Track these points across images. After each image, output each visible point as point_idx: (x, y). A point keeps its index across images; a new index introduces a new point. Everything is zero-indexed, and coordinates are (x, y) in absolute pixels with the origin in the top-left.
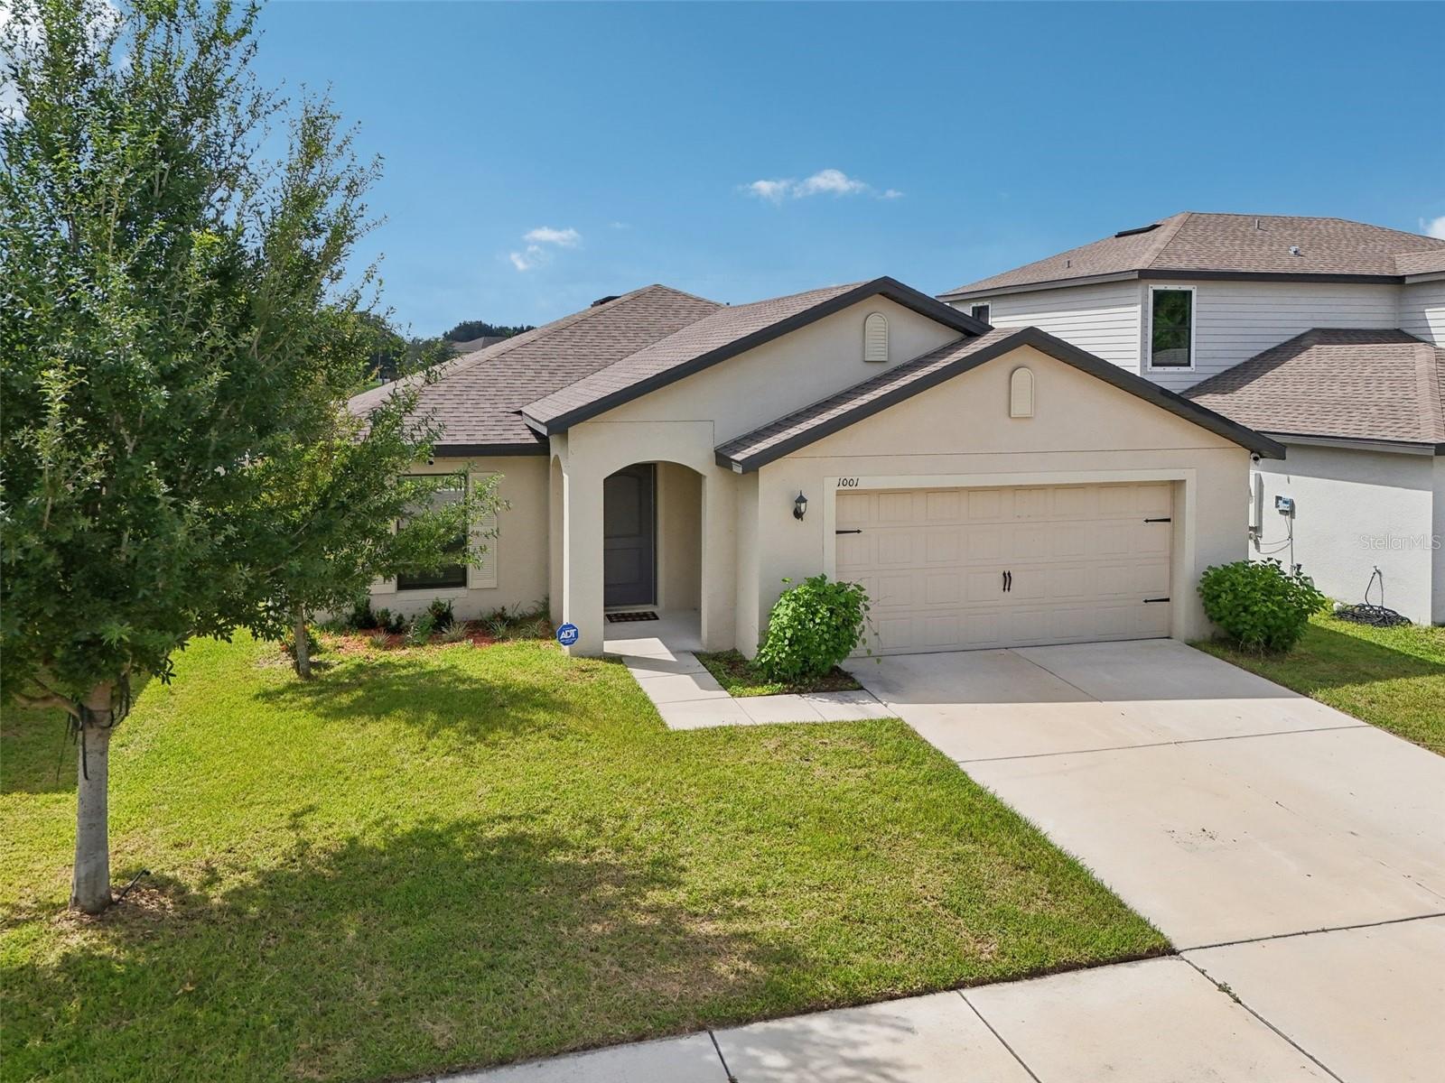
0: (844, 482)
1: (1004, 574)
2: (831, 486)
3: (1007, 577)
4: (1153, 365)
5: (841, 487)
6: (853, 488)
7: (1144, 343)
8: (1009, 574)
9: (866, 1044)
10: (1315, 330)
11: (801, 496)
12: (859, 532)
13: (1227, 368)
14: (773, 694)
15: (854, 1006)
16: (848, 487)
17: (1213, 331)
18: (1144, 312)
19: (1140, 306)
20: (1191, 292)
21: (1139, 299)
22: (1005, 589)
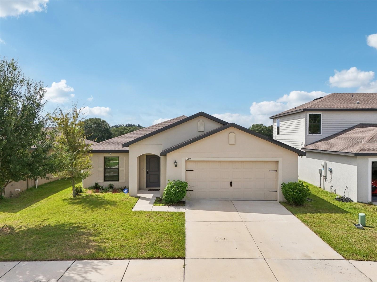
0: (187, 159)
1: (230, 182)
2: (184, 160)
3: (231, 183)
4: (309, 134)
5: (186, 160)
6: (189, 160)
7: (306, 128)
8: (232, 182)
9: (100, 266)
10: (360, 124)
11: (176, 162)
12: (193, 170)
13: (332, 134)
14: (162, 206)
15: (107, 260)
16: (188, 160)
17: (328, 124)
18: (306, 120)
19: (305, 118)
20: (320, 114)
21: (304, 117)
22: (230, 186)
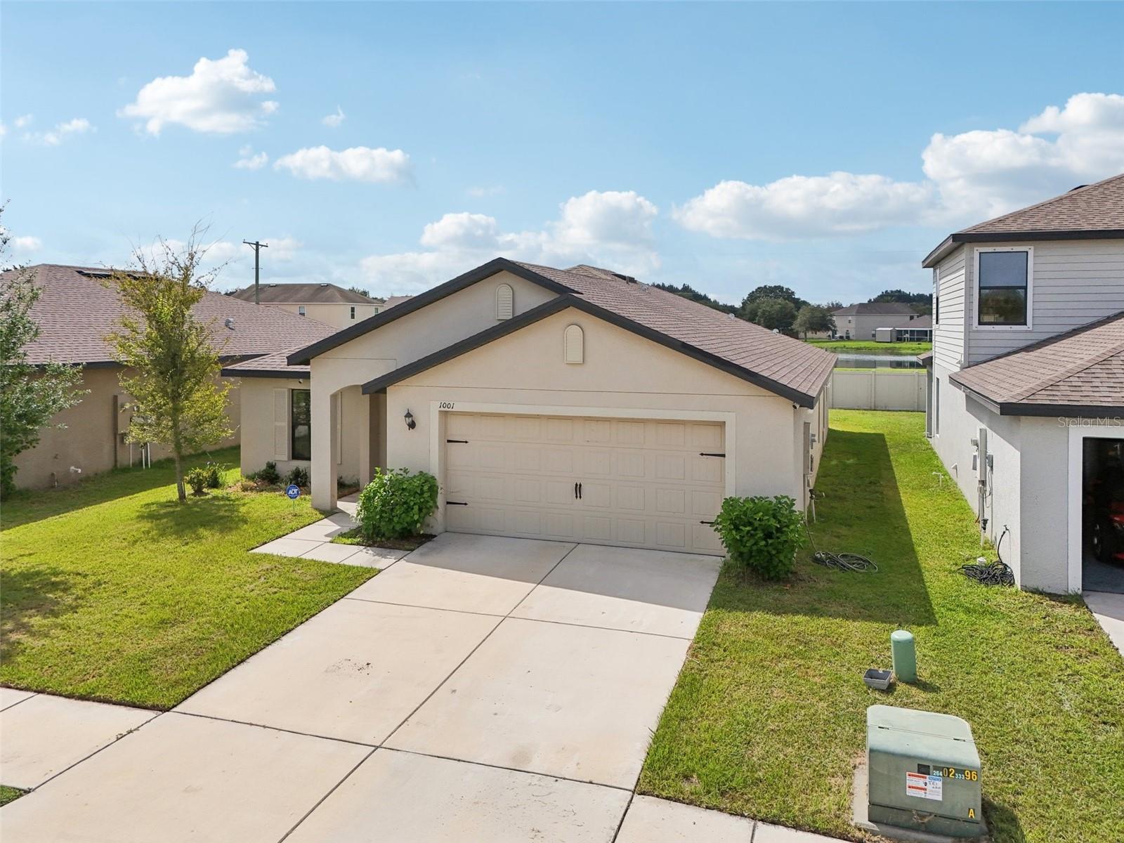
0: (444, 405)
1: (576, 485)
2: (435, 408)
3: (578, 488)
4: (980, 323)
5: (442, 409)
6: (450, 409)
7: (969, 303)
8: (580, 485)
11: (408, 413)
12: (466, 442)
13: (1075, 327)
14: (351, 544)
16: (447, 409)
17: (1057, 290)
18: (969, 274)
19: (965, 268)
20: (1027, 253)
21: (964, 262)
22: (577, 497)
